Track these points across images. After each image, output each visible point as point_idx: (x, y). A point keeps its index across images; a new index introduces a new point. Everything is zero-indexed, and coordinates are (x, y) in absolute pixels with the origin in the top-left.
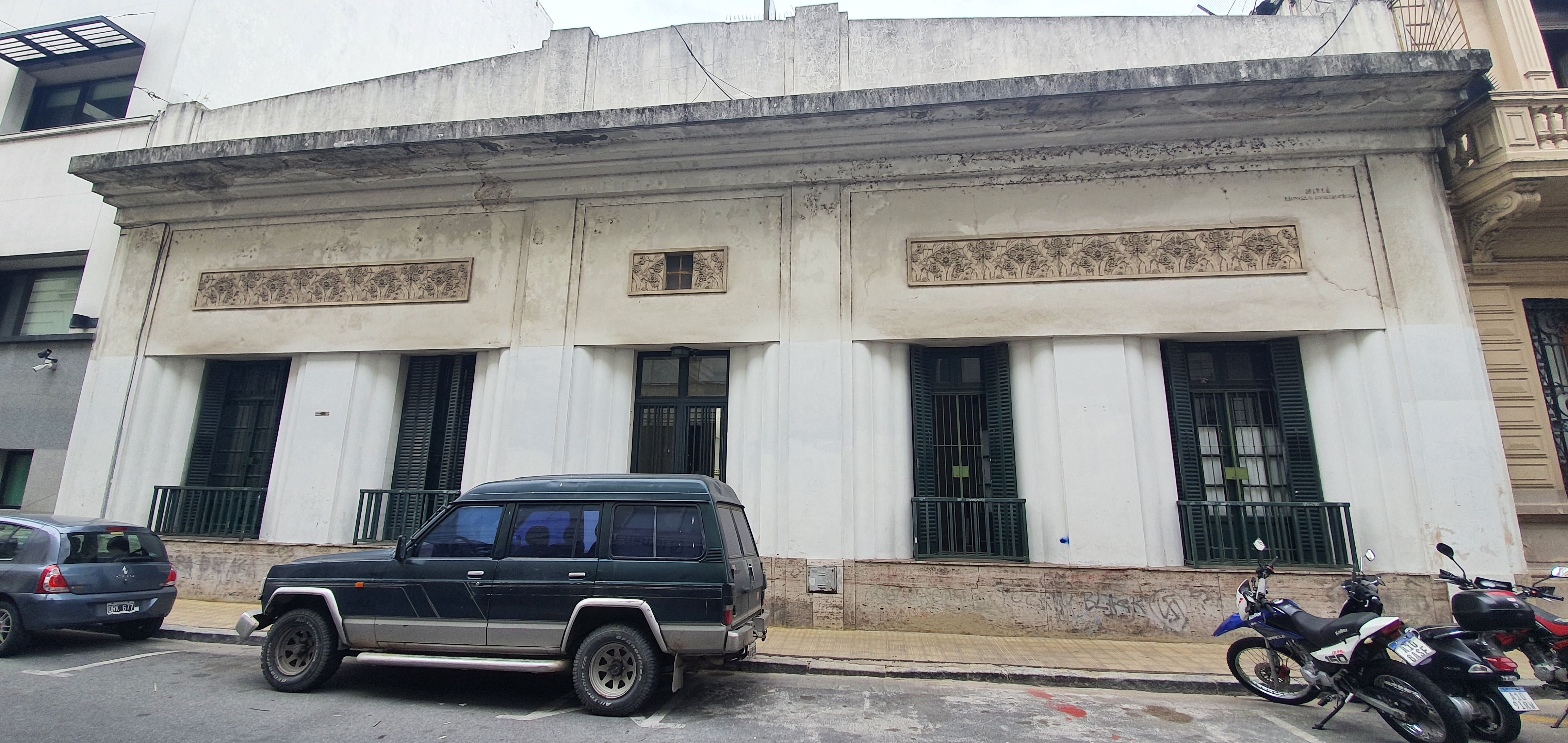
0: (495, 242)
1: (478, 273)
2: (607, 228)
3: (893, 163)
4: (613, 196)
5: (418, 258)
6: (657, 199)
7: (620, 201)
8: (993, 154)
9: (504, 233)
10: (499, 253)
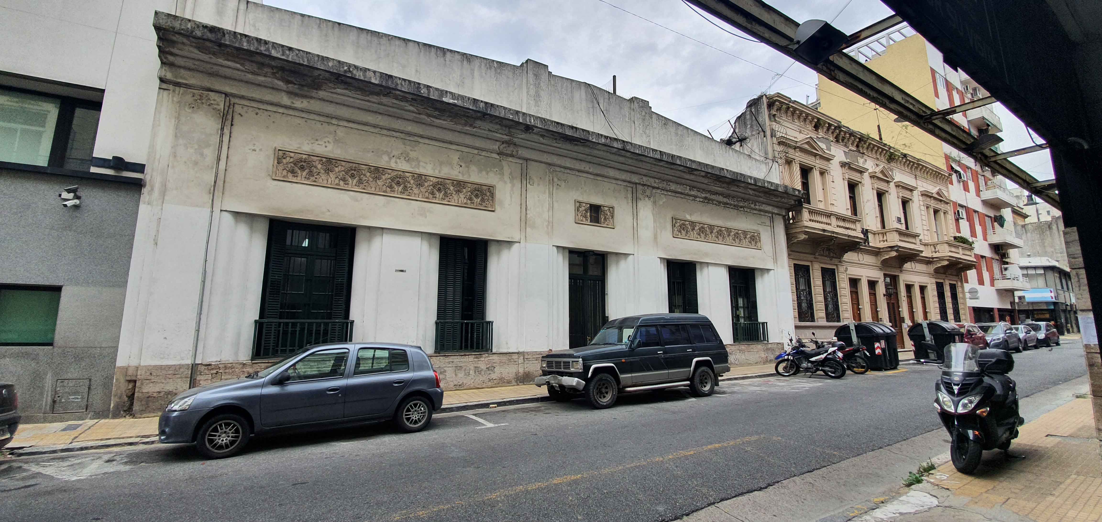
0: (506, 178)
1: (498, 195)
2: (563, 184)
3: (671, 184)
4: (566, 168)
5: (460, 178)
6: (585, 175)
7: (568, 171)
8: (699, 189)
9: (511, 174)
10: (509, 185)
